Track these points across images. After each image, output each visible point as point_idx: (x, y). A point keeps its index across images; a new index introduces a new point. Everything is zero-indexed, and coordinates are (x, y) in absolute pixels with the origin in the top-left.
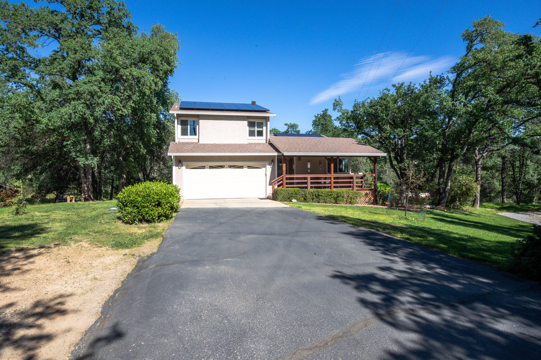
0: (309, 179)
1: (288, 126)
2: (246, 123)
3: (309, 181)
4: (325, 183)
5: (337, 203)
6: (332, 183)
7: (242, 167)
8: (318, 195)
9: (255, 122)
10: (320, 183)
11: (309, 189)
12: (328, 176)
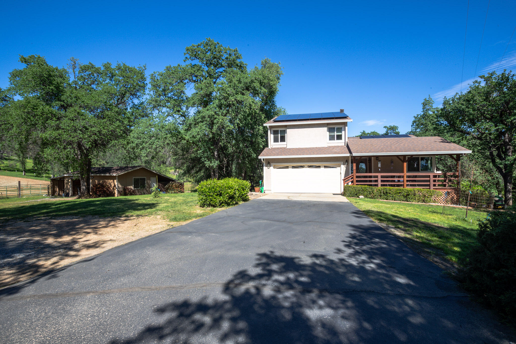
0: (379, 177)
1: (387, 128)
2: (326, 129)
3: (380, 179)
4: (399, 181)
5: (408, 201)
6: (405, 181)
7: (319, 167)
8: (386, 192)
9: (334, 128)
10: (394, 181)
11: (380, 186)
12: (401, 174)
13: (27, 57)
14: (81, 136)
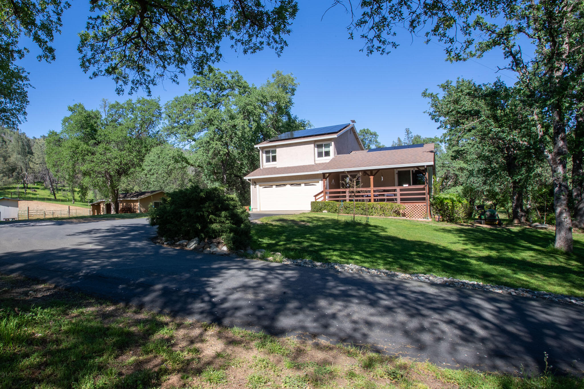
3: (348, 195)
6: (372, 196)
7: (300, 185)
9: (322, 145)
11: (348, 201)
12: (368, 189)
13: (72, 106)
14: (107, 167)
